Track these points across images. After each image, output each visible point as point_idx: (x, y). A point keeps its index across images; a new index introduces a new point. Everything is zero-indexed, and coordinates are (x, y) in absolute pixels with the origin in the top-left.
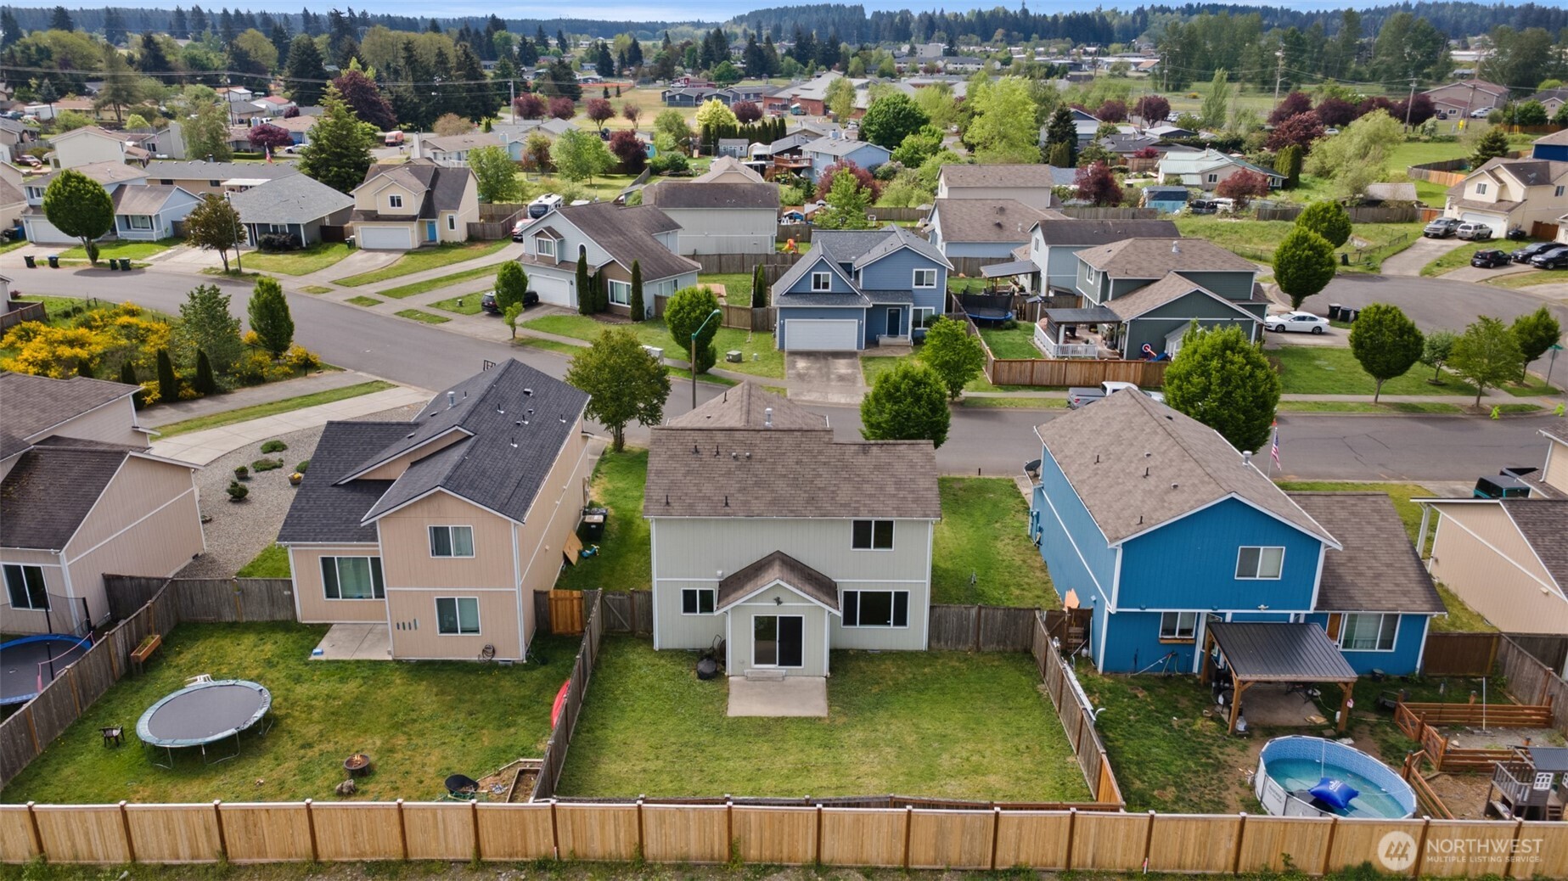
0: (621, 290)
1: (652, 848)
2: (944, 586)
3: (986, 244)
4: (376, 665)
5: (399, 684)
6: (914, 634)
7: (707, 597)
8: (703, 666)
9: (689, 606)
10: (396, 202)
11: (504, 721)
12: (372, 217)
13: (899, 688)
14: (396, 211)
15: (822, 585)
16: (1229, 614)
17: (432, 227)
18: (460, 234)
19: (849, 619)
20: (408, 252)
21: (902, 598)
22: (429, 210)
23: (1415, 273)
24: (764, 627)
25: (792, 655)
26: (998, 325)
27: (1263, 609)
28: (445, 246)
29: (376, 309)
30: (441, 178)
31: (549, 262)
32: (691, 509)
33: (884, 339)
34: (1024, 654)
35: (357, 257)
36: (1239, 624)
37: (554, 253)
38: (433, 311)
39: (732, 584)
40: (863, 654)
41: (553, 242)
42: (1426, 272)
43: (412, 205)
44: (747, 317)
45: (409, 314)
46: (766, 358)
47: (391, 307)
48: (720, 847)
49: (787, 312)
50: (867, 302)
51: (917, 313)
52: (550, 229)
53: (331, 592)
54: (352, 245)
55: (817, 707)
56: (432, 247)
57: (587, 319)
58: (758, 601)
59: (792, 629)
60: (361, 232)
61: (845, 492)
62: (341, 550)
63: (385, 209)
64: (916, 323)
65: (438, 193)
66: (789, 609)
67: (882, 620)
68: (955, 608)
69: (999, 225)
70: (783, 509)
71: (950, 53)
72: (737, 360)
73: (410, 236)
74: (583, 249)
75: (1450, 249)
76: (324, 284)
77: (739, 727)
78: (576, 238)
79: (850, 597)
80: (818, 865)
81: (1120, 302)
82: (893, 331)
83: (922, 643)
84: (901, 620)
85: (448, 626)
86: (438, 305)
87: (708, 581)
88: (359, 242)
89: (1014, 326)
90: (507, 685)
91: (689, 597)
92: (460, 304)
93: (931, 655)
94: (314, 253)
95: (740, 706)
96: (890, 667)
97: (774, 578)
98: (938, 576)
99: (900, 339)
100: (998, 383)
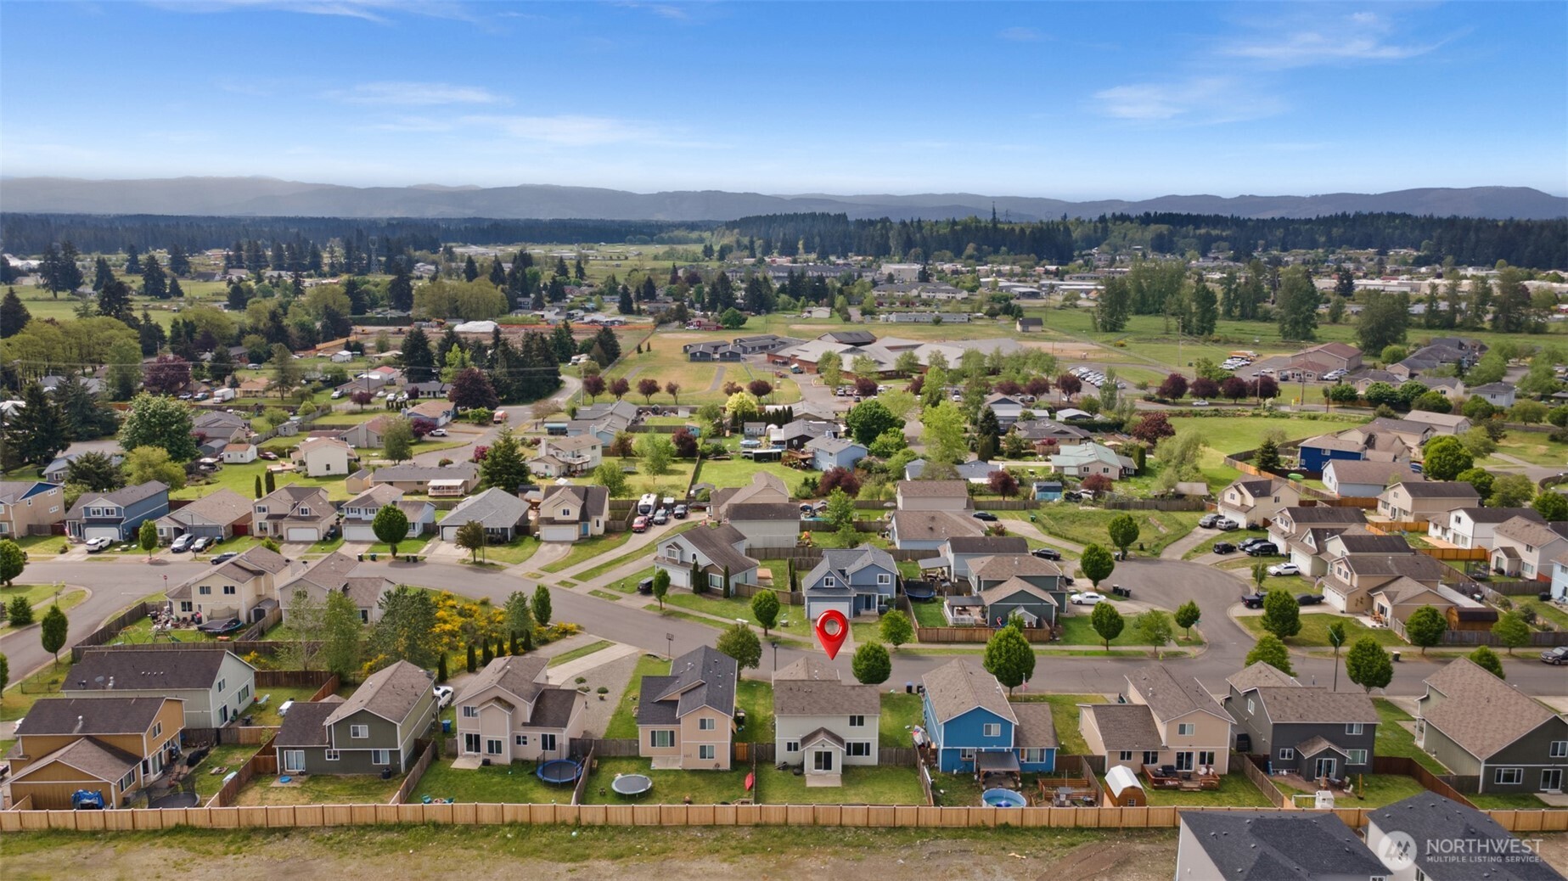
0: (717, 580)
1: (790, 820)
2: (883, 740)
3: (924, 541)
4: (676, 771)
5: (687, 777)
6: (873, 759)
7: (796, 744)
8: (796, 771)
9: (789, 749)
10: (566, 512)
11: (729, 789)
12: (551, 521)
13: (867, 778)
14: (566, 518)
15: (839, 740)
16: (983, 749)
17: (586, 527)
18: (600, 530)
19: (849, 753)
20: (574, 544)
21: (868, 745)
22: (585, 517)
23: (1179, 557)
24: (818, 756)
25: (828, 766)
26: (926, 601)
27: (995, 747)
28: (595, 539)
29: (575, 589)
30: (590, 495)
31: (674, 562)
32: (791, 712)
33: (863, 612)
34: (914, 767)
35: (544, 548)
36: (987, 752)
37: (677, 557)
38: (609, 591)
39: (805, 740)
40: (854, 767)
41: (677, 551)
42: (1187, 557)
43: (575, 514)
44: (788, 597)
45: (595, 593)
46: (801, 624)
47: (583, 588)
48: (811, 820)
49: (811, 599)
50: (854, 594)
51: (880, 597)
52: (675, 544)
53: (653, 745)
54: (538, 539)
55: (838, 784)
56: (586, 540)
57: (697, 596)
58: (817, 746)
59: (828, 755)
60: (545, 532)
61: (847, 705)
62: (658, 728)
63: (559, 516)
64: (880, 603)
65: (589, 504)
66: (827, 749)
67: (860, 753)
68: (888, 749)
69: (931, 529)
70: (825, 711)
71: (924, 277)
72: (786, 625)
73: (573, 533)
74: (694, 556)
75: (1208, 538)
76: (535, 570)
77: (811, 790)
78: (690, 549)
79: (849, 745)
80: (841, 825)
81: (986, 593)
82: (868, 607)
83: (875, 762)
84: (868, 753)
85: (703, 756)
86: (609, 586)
87: (796, 739)
88: (542, 537)
89: (935, 601)
90: (726, 777)
91: (789, 745)
92: (622, 585)
93: (879, 767)
94: (517, 545)
95: (810, 784)
96: (864, 771)
97: (821, 737)
98: (882, 738)
99: (871, 612)
100: (922, 641)
